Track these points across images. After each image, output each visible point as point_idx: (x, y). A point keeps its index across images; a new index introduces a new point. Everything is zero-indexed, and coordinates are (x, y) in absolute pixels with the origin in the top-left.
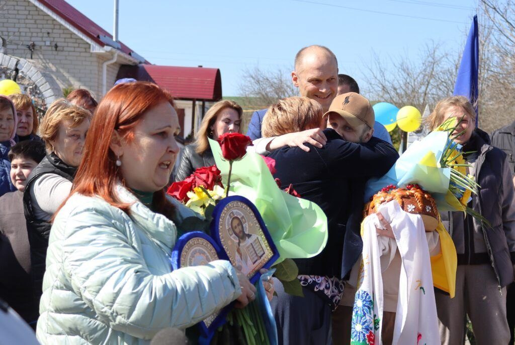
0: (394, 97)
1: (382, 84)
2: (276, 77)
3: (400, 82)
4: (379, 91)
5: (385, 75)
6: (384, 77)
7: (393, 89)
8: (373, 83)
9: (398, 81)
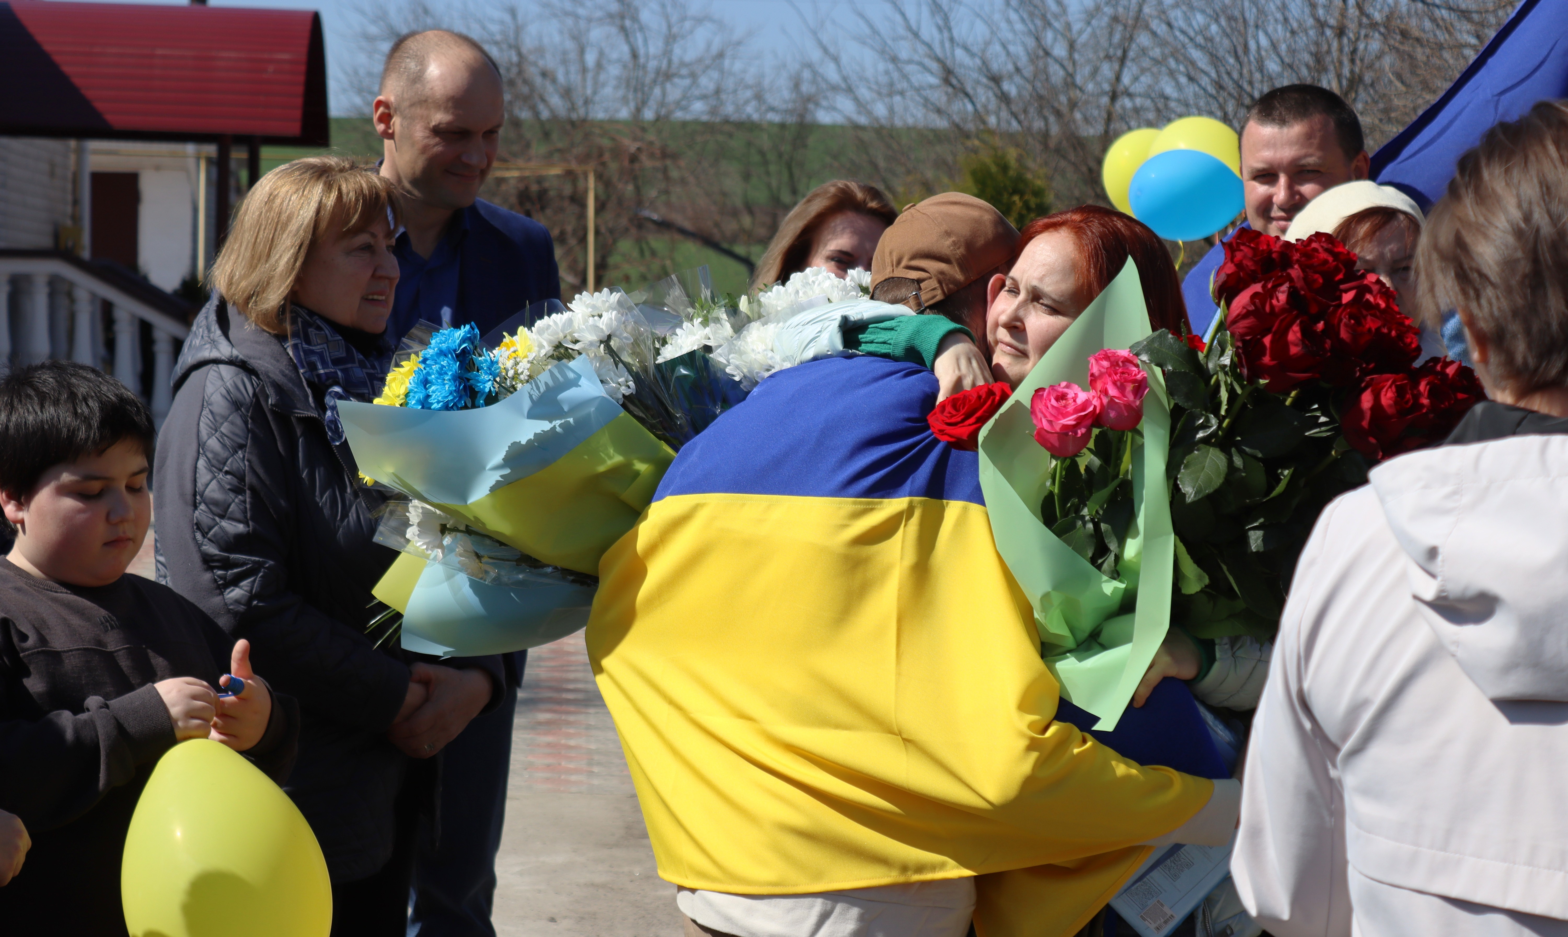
0: (988, 112)
1: (938, 60)
2: (498, 37)
3: (1012, 48)
4: (931, 87)
5: (953, 24)
6: (950, 29)
7: (984, 80)
8: (904, 55)
9: (1004, 46)
